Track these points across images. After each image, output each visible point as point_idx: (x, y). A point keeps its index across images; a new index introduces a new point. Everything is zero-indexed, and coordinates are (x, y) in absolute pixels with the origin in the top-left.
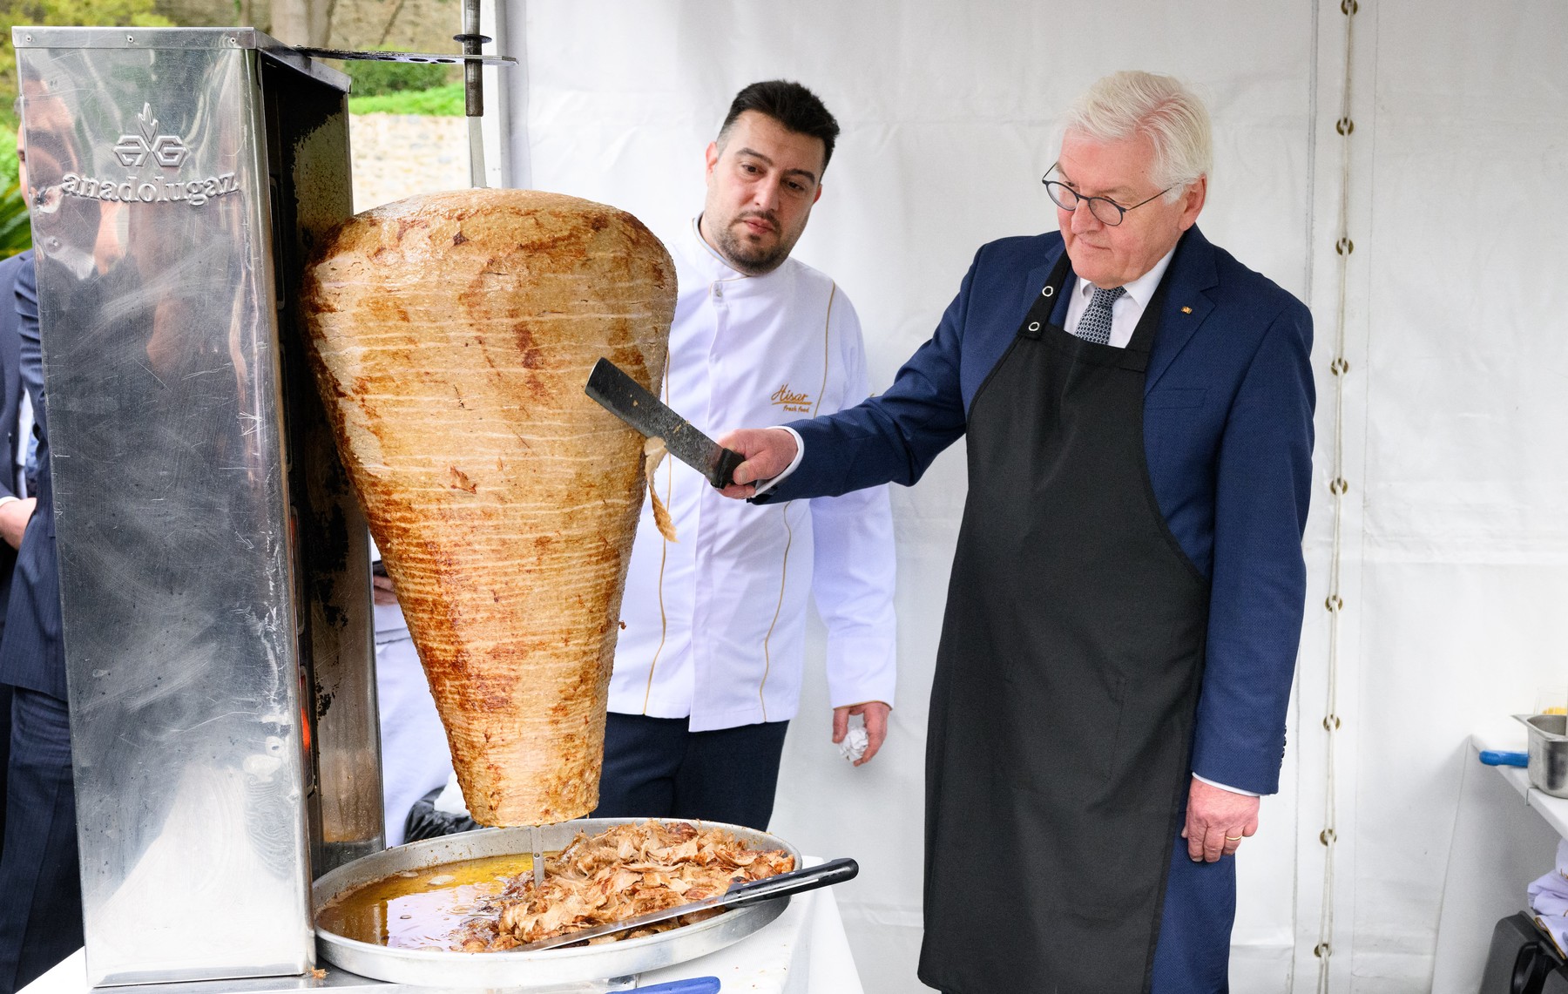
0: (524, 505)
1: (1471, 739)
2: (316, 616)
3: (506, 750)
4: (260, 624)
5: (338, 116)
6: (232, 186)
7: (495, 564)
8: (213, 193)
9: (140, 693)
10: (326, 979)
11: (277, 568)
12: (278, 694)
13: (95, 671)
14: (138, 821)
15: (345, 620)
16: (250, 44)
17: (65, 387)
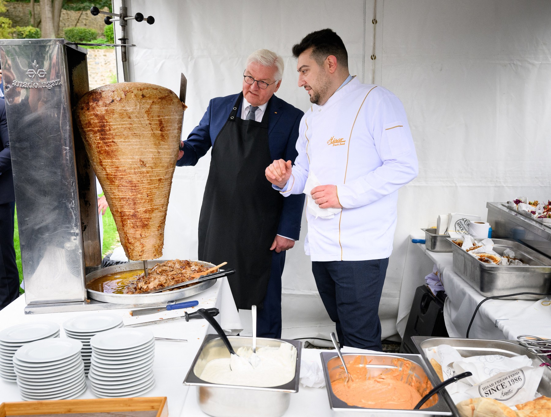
0: (157, 169)
1: (410, 236)
3: (146, 239)
4: (70, 205)
5: (84, 61)
6: (59, 83)
7: (148, 186)
8: (54, 85)
9: (37, 224)
10: (90, 302)
11: (74, 189)
12: (75, 224)
13: (25, 218)
14: (38, 259)
15: (90, 204)
16: (63, 43)
17: (15, 140)
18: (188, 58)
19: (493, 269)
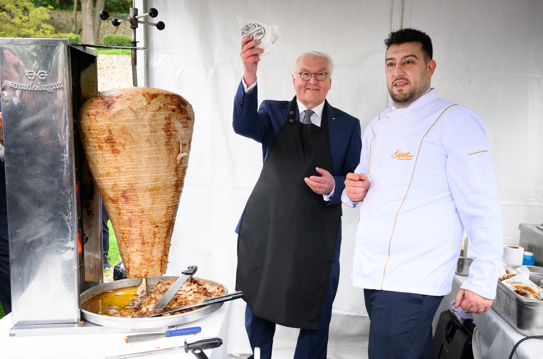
2: (84, 213)
4: (66, 217)
5: (94, 64)
8: (55, 88)
9: (30, 237)
10: (83, 324)
11: (72, 200)
12: (71, 238)
13: (17, 230)
14: (29, 275)
15: (93, 215)
16: (67, 44)
17: (10, 145)
18: (209, 65)
19: (532, 304)
